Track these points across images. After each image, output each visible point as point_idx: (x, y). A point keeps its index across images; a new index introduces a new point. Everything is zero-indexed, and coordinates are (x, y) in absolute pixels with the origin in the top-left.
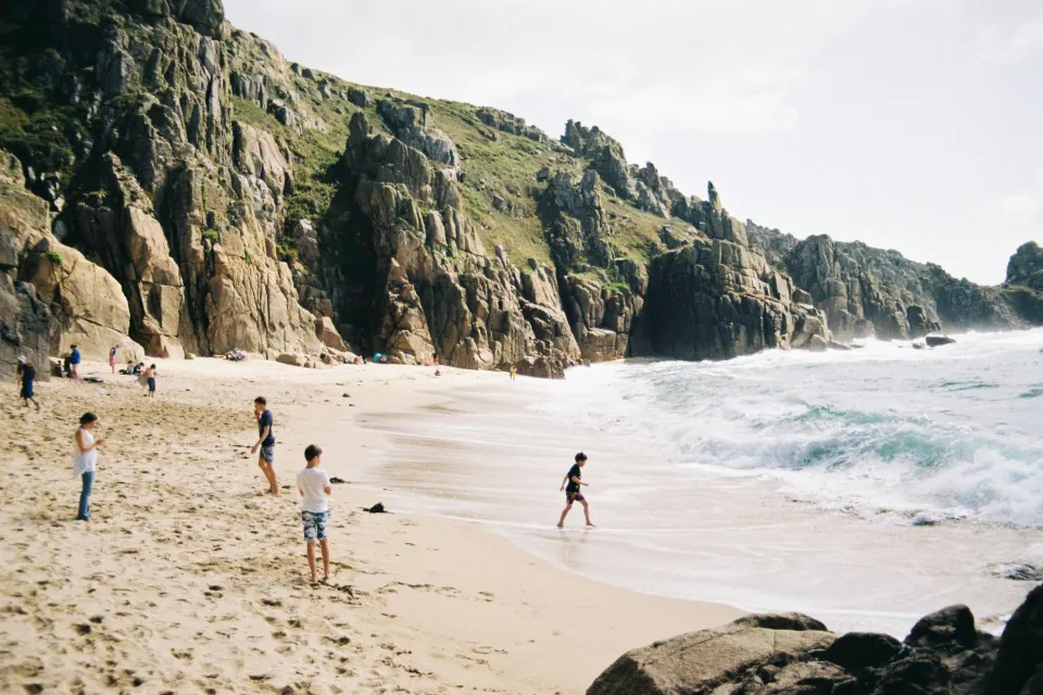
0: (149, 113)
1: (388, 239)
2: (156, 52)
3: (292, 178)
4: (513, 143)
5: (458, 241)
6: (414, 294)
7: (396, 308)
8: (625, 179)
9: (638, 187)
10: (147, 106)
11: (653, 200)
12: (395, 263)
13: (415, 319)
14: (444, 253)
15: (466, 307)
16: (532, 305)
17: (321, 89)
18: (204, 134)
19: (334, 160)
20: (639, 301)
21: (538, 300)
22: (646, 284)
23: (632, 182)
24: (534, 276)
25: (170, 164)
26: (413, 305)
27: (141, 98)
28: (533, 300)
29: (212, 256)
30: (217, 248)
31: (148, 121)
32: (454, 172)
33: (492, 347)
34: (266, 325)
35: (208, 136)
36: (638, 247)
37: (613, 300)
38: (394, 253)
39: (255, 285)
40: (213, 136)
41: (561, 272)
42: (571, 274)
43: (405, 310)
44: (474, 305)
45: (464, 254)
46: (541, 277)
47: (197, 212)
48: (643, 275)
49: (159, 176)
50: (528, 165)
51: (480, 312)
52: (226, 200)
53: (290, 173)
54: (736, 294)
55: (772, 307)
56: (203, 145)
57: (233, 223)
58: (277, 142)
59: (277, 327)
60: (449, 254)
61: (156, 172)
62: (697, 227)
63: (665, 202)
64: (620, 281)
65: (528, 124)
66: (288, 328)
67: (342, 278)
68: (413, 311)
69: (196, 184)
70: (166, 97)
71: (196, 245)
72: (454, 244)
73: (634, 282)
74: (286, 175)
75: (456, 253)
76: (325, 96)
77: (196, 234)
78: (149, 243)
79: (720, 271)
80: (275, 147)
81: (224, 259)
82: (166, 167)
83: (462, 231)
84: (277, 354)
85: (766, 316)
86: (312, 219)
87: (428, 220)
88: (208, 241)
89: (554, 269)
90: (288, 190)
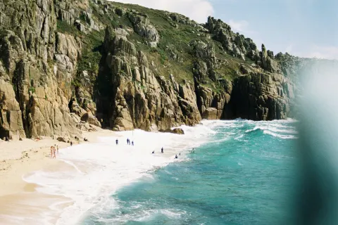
0: (10, 39)
1: (117, 80)
2: (15, 11)
3: (80, 54)
4: (183, 28)
5: (145, 79)
6: (125, 103)
7: (117, 108)
8: (227, 43)
9: (233, 46)
10: (9, 36)
11: (239, 52)
12: (119, 90)
13: (125, 112)
14: (140, 85)
15: (147, 107)
16: (182, 100)
17: (104, 10)
18: (33, 46)
19: (100, 44)
20: (228, 96)
21: (186, 97)
22: (231, 89)
23: (230, 44)
24: (184, 87)
25: (17, 60)
26: (124, 107)
27: (7, 32)
28: (183, 98)
29: (32, 98)
30: (34, 95)
31: (9, 43)
32: (155, 43)
33: (157, 124)
34: (53, 125)
35: (35, 46)
36: (229, 73)
37: (216, 96)
38: (119, 85)
39: (49, 109)
40: (38, 46)
41: (196, 84)
42: (201, 85)
43: (121, 109)
44: (150, 106)
45: (148, 84)
46: (187, 87)
47: (26, 80)
48: (230, 86)
49: (12, 66)
50: (188, 38)
51: (153, 109)
52: (39, 75)
53: (80, 52)
54: (266, 96)
55: (280, 101)
56: (33, 50)
57: (41, 84)
58: (75, 38)
59: (58, 125)
60: (142, 85)
61: (11, 64)
62: (256, 63)
63: (243, 52)
64: (220, 88)
65: (191, 19)
66: (63, 126)
67: (99, 94)
68: (125, 110)
69: (26, 68)
70: (18, 31)
71: (25, 93)
72: (144, 80)
73: (226, 89)
74: (78, 53)
75: (144, 85)
76: (105, 12)
77: (25, 89)
78: (6, 94)
79: (260, 86)
80: (74, 41)
81: (36, 99)
82: (15, 62)
83: (147, 75)
84: (57, 137)
85: (277, 105)
86: (88, 71)
87: (133, 71)
88: (31, 92)
89: (193, 83)
90: (79, 58)
